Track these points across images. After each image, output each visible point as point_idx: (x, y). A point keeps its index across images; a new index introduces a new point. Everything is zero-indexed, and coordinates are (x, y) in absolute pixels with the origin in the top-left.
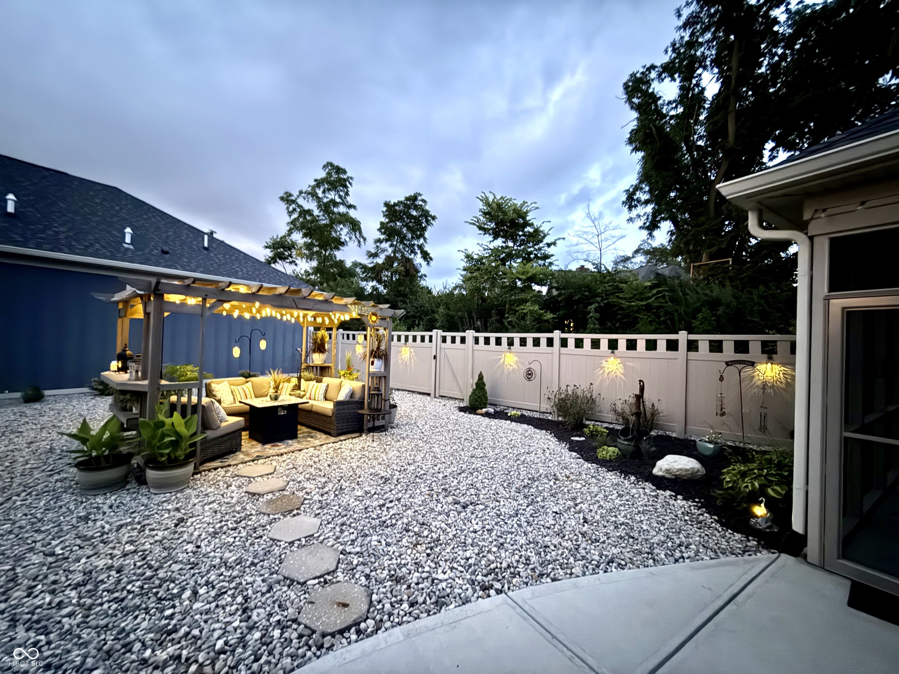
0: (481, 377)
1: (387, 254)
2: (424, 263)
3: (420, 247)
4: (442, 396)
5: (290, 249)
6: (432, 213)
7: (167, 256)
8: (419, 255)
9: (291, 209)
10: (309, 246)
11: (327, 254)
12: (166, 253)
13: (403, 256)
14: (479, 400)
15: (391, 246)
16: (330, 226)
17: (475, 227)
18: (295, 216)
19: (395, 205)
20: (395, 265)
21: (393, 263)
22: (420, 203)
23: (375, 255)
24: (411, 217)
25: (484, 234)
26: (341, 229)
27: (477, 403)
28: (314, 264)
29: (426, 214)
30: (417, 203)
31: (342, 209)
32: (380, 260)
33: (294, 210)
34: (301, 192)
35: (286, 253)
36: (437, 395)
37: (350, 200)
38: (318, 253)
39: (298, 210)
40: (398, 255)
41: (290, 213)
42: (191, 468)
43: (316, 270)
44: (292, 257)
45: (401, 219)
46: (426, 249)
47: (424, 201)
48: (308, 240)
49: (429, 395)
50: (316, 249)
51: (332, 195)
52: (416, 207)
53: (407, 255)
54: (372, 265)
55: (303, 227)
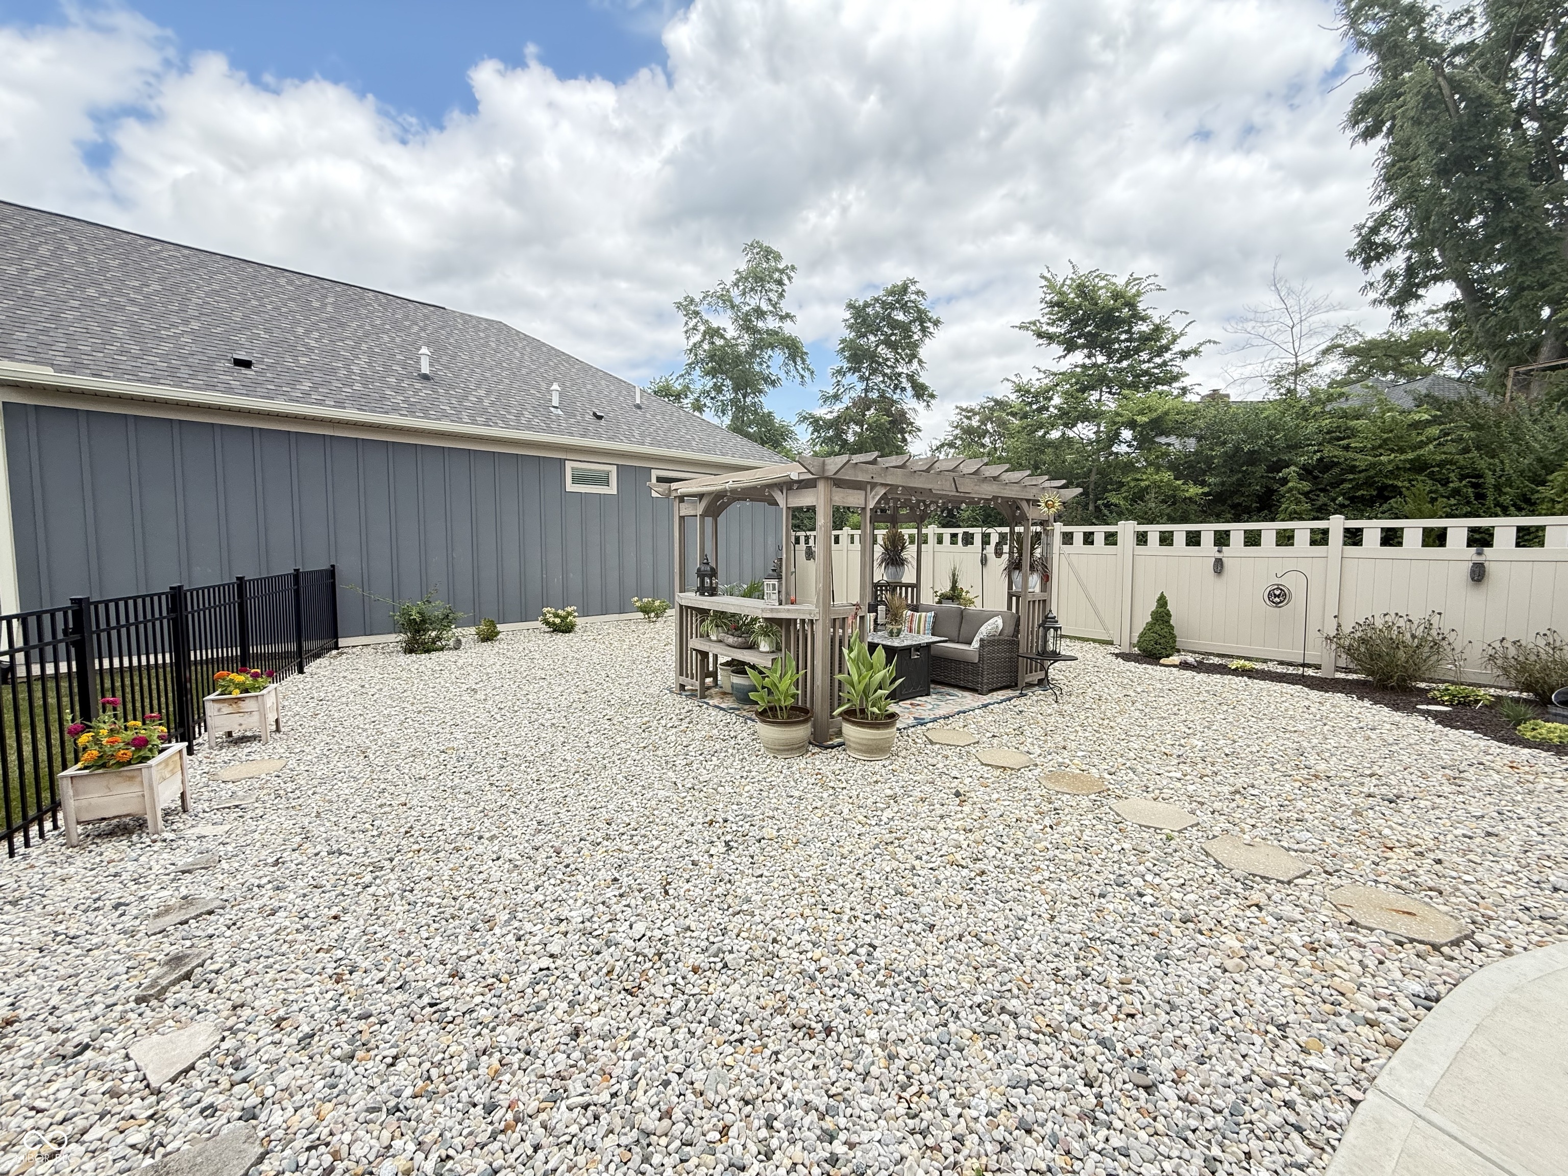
0: (1163, 602)
1: (854, 395)
2: (920, 406)
3: (912, 377)
6: (934, 314)
7: (602, 423)
8: (910, 392)
9: (691, 324)
11: (748, 403)
12: (600, 418)
13: (882, 396)
14: (1162, 641)
15: (861, 379)
16: (752, 354)
17: (1029, 333)
18: (697, 338)
19: (866, 305)
20: (871, 412)
21: (866, 410)
22: (913, 297)
23: (836, 397)
24: (894, 324)
25: (1047, 345)
26: (770, 357)
27: (1156, 648)
28: (729, 419)
29: (922, 318)
30: (907, 297)
31: (772, 323)
32: (845, 406)
33: (695, 328)
37: (785, 306)
38: (735, 402)
39: (702, 328)
40: (874, 395)
41: (691, 332)
45: (876, 330)
46: (922, 379)
47: (920, 293)
51: (754, 301)
52: (905, 306)
53: (889, 393)
54: (831, 416)
55: (708, 358)
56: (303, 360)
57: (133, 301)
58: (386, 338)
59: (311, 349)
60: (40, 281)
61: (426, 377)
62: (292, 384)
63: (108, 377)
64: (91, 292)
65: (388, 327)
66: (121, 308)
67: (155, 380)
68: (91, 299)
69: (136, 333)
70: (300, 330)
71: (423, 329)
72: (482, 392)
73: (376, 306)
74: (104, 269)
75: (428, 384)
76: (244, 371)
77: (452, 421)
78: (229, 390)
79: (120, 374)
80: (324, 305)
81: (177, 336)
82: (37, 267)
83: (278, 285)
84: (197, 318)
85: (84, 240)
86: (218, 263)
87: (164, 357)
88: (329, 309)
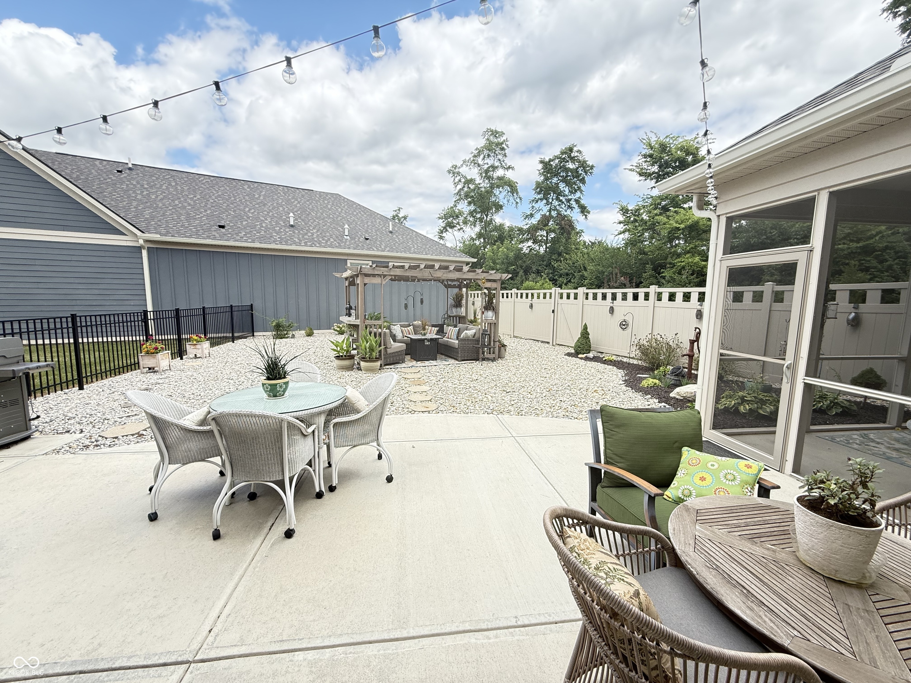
0: (585, 328)
1: (542, 213)
2: (581, 218)
3: (577, 201)
4: (558, 345)
5: (457, 217)
6: (590, 163)
7: (368, 241)
8: (577, 210)
9: (457, 180)
10: (471, 213)
11: (488, 219)
12: (367, 239)
13: (559, 214)
14: (582, 346)
15: (547, 203)
16: (489, 192)
17: (635, 173)
18: (459, 187)
19: (550, 160)
20: (551, 223)
21: (548, 221)
22: (576, 154)
23: (532, 215)
24: (567, 170)
25: (646, 180)
26: (501, 192)
27: (579, 349)
28: (477, 229)
29: (583, 164)
30: (573, 154)
31: (500, 173)
32: (534, 221)
33: (460, 181)
34: (464, 161)
35: (455, 222)
36: (554, 344)
37: (508, 162)
38: (481, 219)
39: (463, 180)
40: (554, 213)
41: (456, 185)
42: (378, 364)
43: (480, 235)
44: (460, 225)
45: (557, 175)
46: (582, 202)
47: (579, 151)
48: (472, 207)
49: (548, 343)
50: (478, 216)
51: (490, 161)
52: (573, 159)
53: (563, 213)
54: (527, 227)
55: (467, 196)
56: (244, 223)
57: (189, 204)
58: (281, 209)
59: (249, 218)
60: (162, 200)
61: (292, 226)
62: (237, 234)
63: (176, 237)
64: (177, 202)
65: (284, 203)
66: (185, 208)
67: (190, 237)
68: (176, 205)
69: (189, 218)
70: (247, 209)
71: (299, 203)
72: (315, 231)
73: (282, 193)
74: (183, 191)
75: (292, 229)
76: (222, 229)
77: (296, 245)
78: (215, 238)
79: (180, 235)
80: (260, 196)
81: (202, 217)
82: (161, 194)
83: (244, 189)
84: (210, 209)
85: (178, 180)
86: (222, 182)
87: (195, 227)
88: (262, 198)
